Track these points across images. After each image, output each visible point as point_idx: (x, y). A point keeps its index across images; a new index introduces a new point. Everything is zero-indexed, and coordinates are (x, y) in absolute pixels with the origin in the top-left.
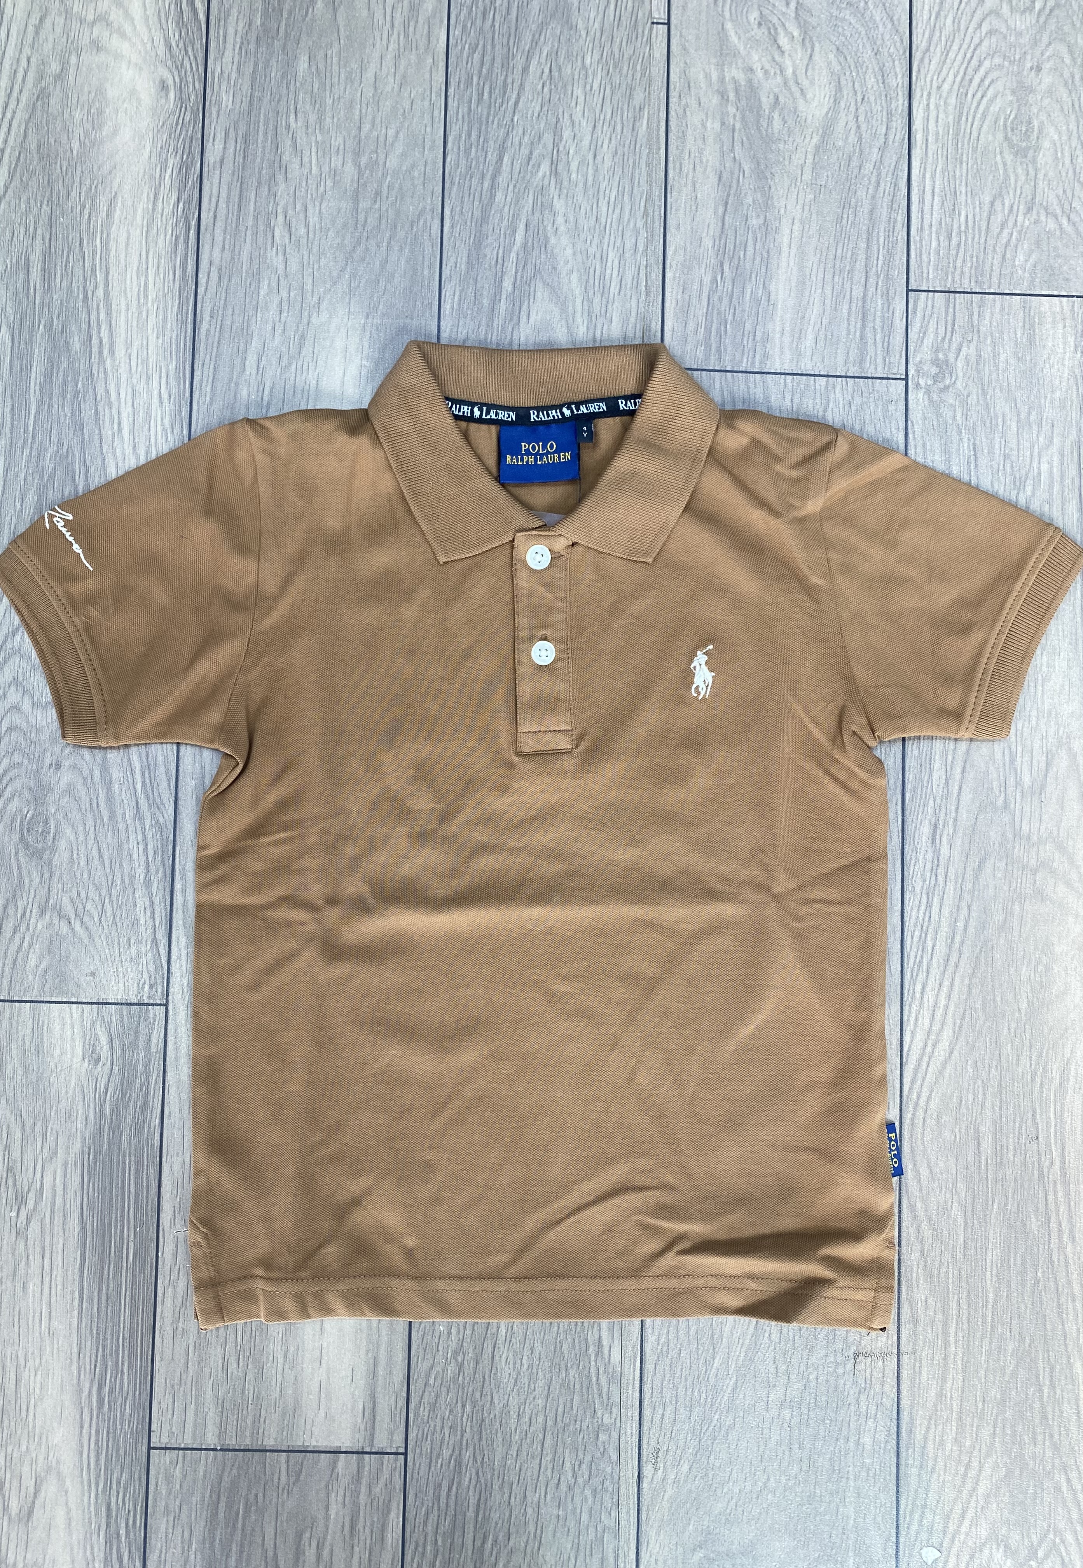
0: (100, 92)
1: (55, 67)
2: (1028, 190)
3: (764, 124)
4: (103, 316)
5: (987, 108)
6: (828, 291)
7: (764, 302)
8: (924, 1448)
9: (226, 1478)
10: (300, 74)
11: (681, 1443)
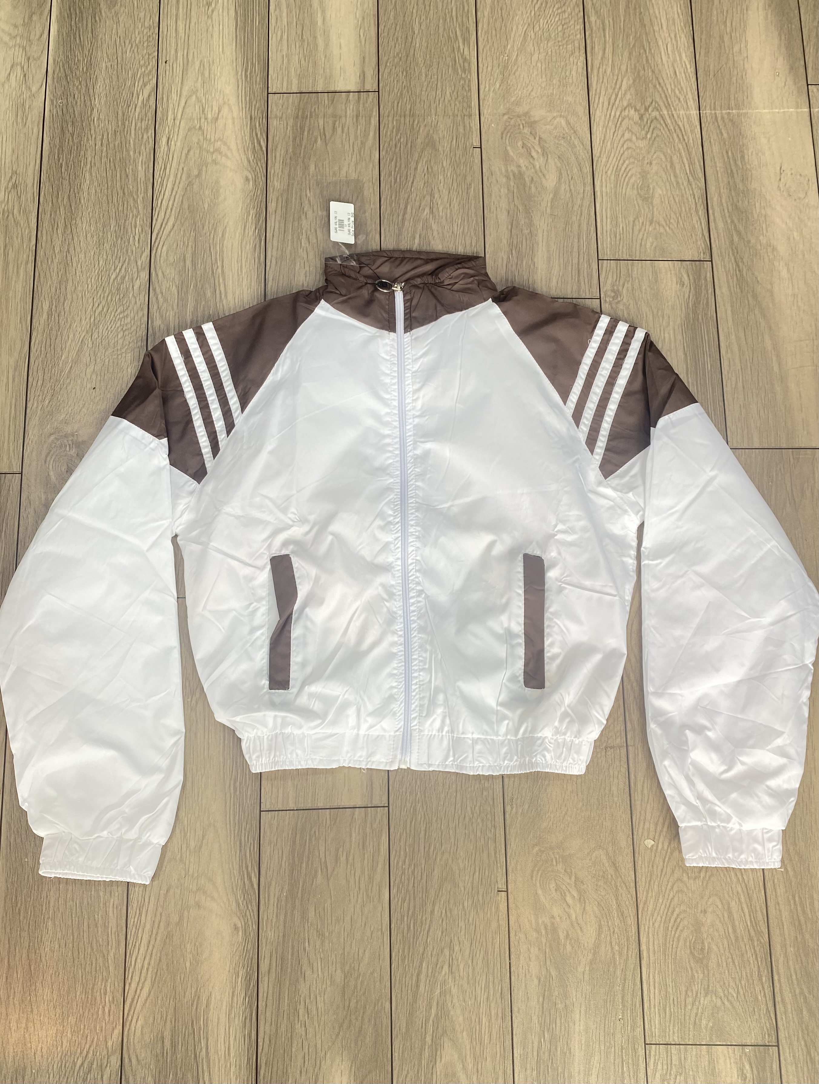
0: (217, 182)
1: (195, 172)
2: (650, 216)
3: (527, 189)
4: (221, 280)
5: (629, 180)
6: (562, 261)
7: (532, 267)
8: (642, 791)
9: (299, 824)
10: (311, 173)
11: (524, 794)
